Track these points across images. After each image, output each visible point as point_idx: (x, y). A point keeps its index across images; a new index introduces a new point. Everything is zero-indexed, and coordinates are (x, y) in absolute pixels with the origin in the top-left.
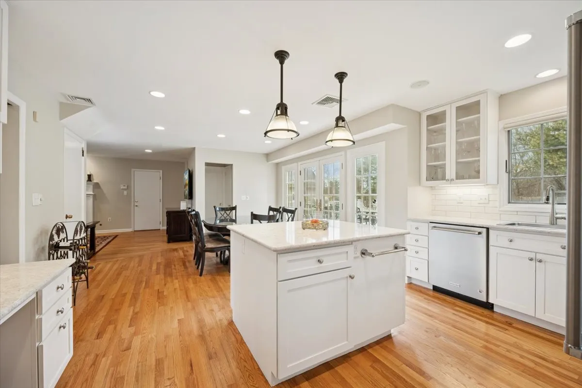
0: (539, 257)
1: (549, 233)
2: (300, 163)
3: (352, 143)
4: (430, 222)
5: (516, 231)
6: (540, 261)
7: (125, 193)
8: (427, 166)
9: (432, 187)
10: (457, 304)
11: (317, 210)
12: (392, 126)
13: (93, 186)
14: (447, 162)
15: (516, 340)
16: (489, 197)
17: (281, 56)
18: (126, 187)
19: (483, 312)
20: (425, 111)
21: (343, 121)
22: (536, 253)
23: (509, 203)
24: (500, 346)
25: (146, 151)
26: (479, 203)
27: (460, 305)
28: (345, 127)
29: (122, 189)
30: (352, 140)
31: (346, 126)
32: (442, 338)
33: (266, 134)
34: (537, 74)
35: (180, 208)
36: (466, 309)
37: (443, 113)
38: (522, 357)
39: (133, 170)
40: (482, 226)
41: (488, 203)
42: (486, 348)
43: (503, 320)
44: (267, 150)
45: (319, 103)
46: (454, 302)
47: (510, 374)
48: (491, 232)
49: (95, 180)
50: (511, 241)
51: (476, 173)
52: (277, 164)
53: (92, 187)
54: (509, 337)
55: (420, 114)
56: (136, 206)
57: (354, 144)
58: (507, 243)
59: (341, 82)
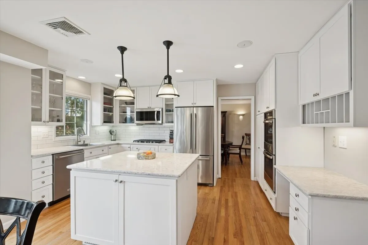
4: (53, 154)
14: (43, 108)
16: (48, 133)
23: (56, 136)
26: (43, 138)
41: (48, 137)
48: (85, 151)
50: (91, 153)
59: (122, 53)
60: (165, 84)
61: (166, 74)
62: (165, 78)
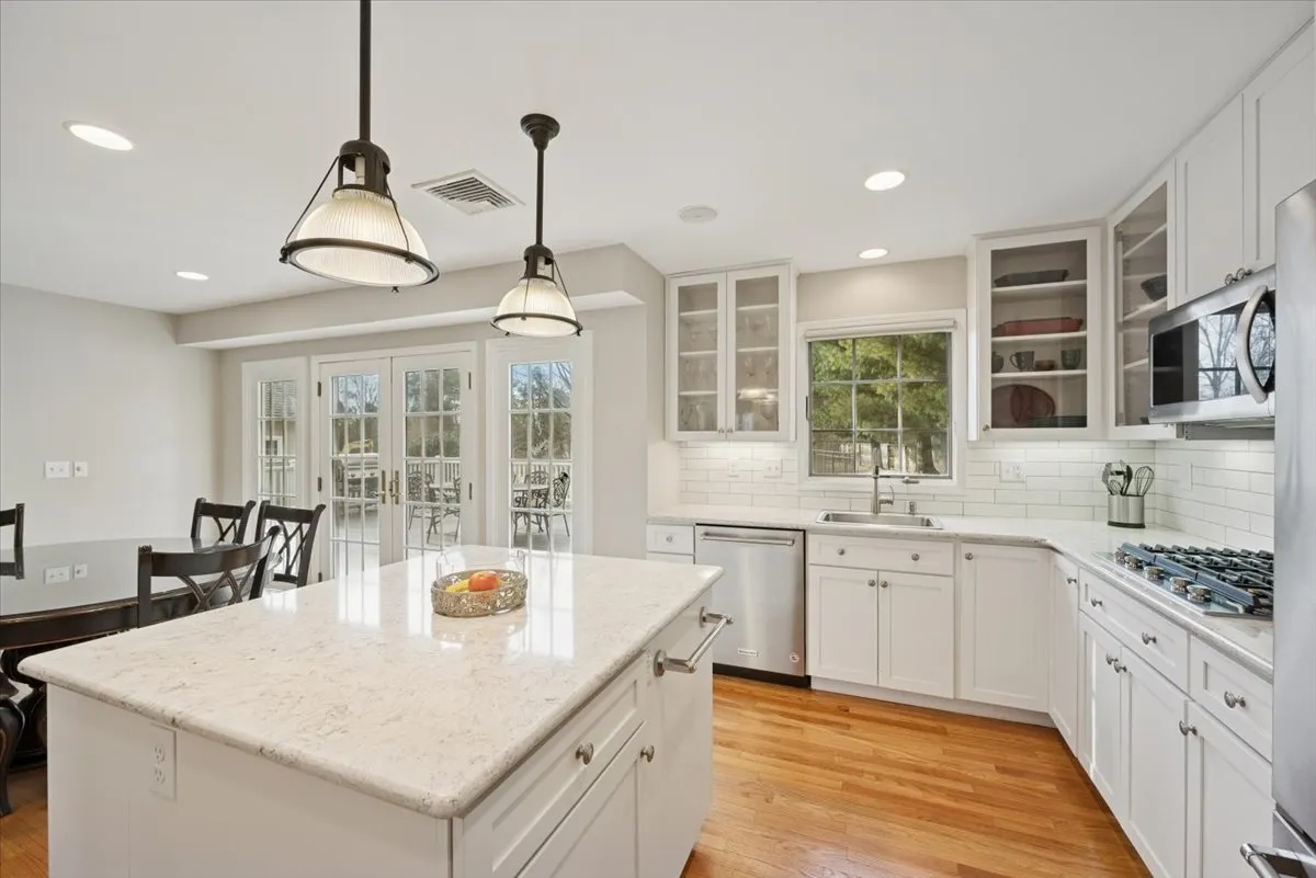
0: (884, 577)
1: (897, 534)
2: (315, 360)
3: (574, 329)
4: (698, 524)
5: (849, 533)
6: (885, 585)
8: (680, 397)
9: (680, 442)
10: (757, 694)
11: (384, 502)
12: (620, 297)
14: (720, 392)
15: (875, 746)
16: (782, 464)
19: (800, 699)
20: (675, 275)
21: (549, 261)
22: (878, 571)
23: (811, 475)
24: (862, 771)
26: (766, 477)
27: (762, 695)
28: (552, 280)
30: (574, 319)
31: (557, 278)
32: (778, 800)
33: (288, 252)
34: (860, 252)
36: (774, 701)
37: (713, 288)
38: (900, 782)
40: (795, 527)
41: (781, 477)
42: (847, 786)
43: (834, 704)
44: (177, 303)
45: (437, 190)
46: (750, 691)
47: (910, 836)
48: (810, 537)
50: (842, 553)
51: (768, 420)
52: (219, 354)
54: (859, 741)
55: (664, 282)
57: (578, 333)
58: (835, 558)
59: (541, 145)
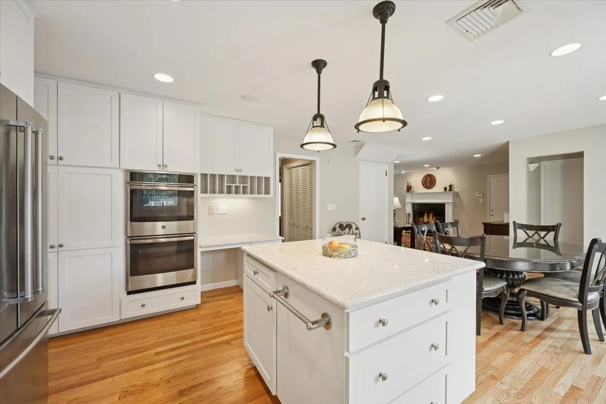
7: (481, 201)
13: (453, 194)
17: (319, 65)
18: (481, 195)
25: (475, 156)
29: (479, 197)
35: (504, 221)
39: (489, 176)
49: (456, 189)
53: (451, 195)
56: (492, 215)
60: (313, 127)
61: (316, 113)
62: (315, 119)
